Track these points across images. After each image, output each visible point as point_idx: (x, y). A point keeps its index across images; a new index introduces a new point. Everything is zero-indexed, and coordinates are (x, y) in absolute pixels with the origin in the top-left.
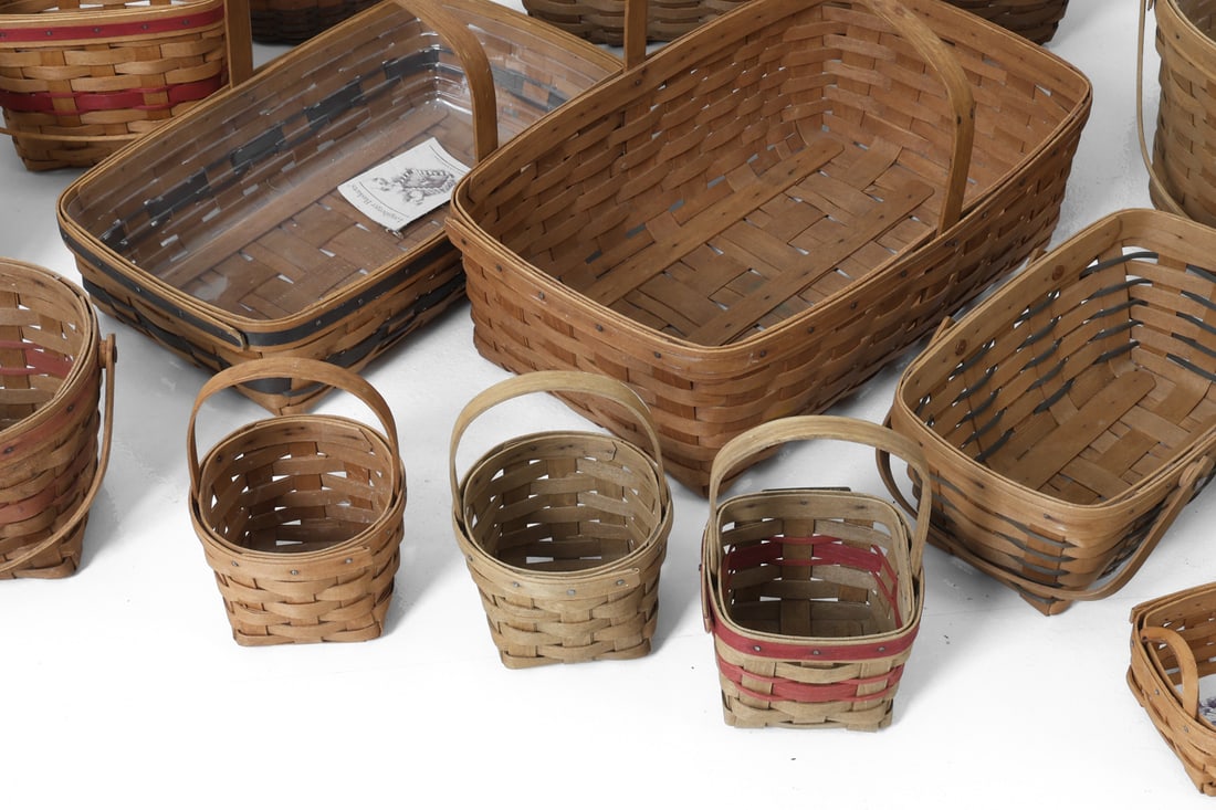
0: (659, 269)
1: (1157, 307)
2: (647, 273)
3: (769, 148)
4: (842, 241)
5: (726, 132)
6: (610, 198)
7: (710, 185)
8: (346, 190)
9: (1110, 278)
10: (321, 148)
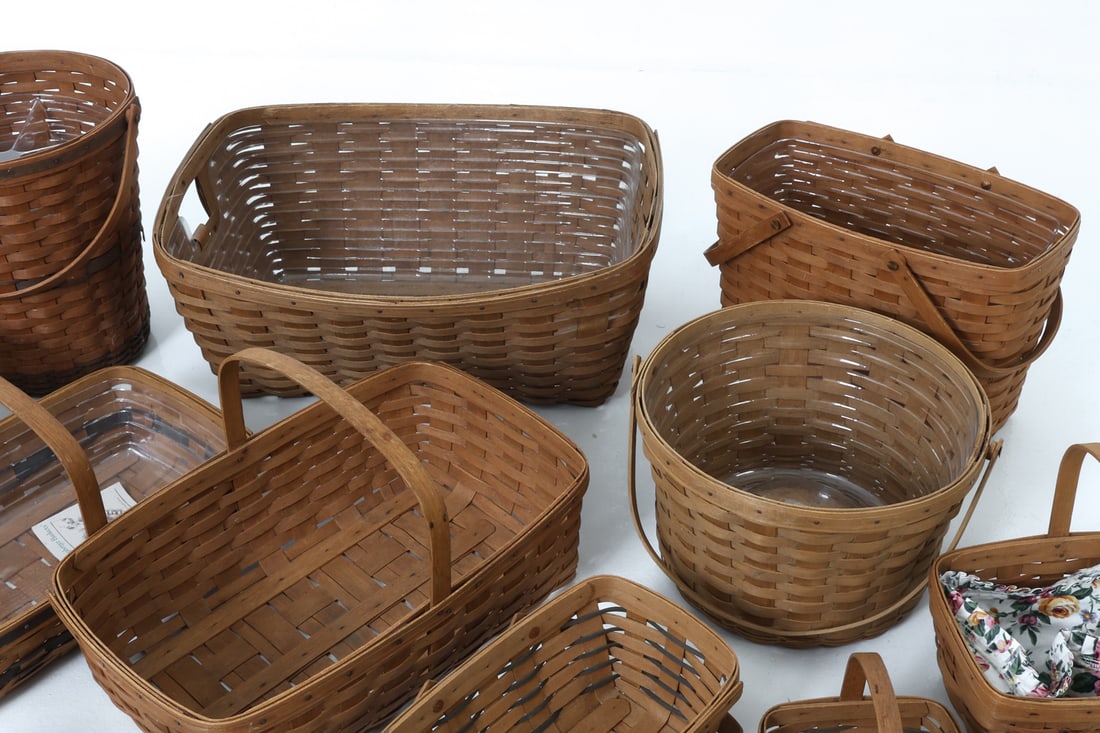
0: (264, 601)
1: (629, 650)
2: (253, 605)
3: (374, 491)
4: (413, 575)
5: (333, 484)
6: (225, 545)
7: (319, 525)
8: (38, 530)
9: (589, 628)
10: (27, 494)
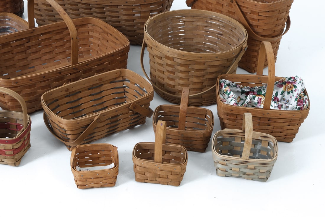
1: (130, 94)
5: (61, 50)
6: (25, 58)
7: (55, 61)
